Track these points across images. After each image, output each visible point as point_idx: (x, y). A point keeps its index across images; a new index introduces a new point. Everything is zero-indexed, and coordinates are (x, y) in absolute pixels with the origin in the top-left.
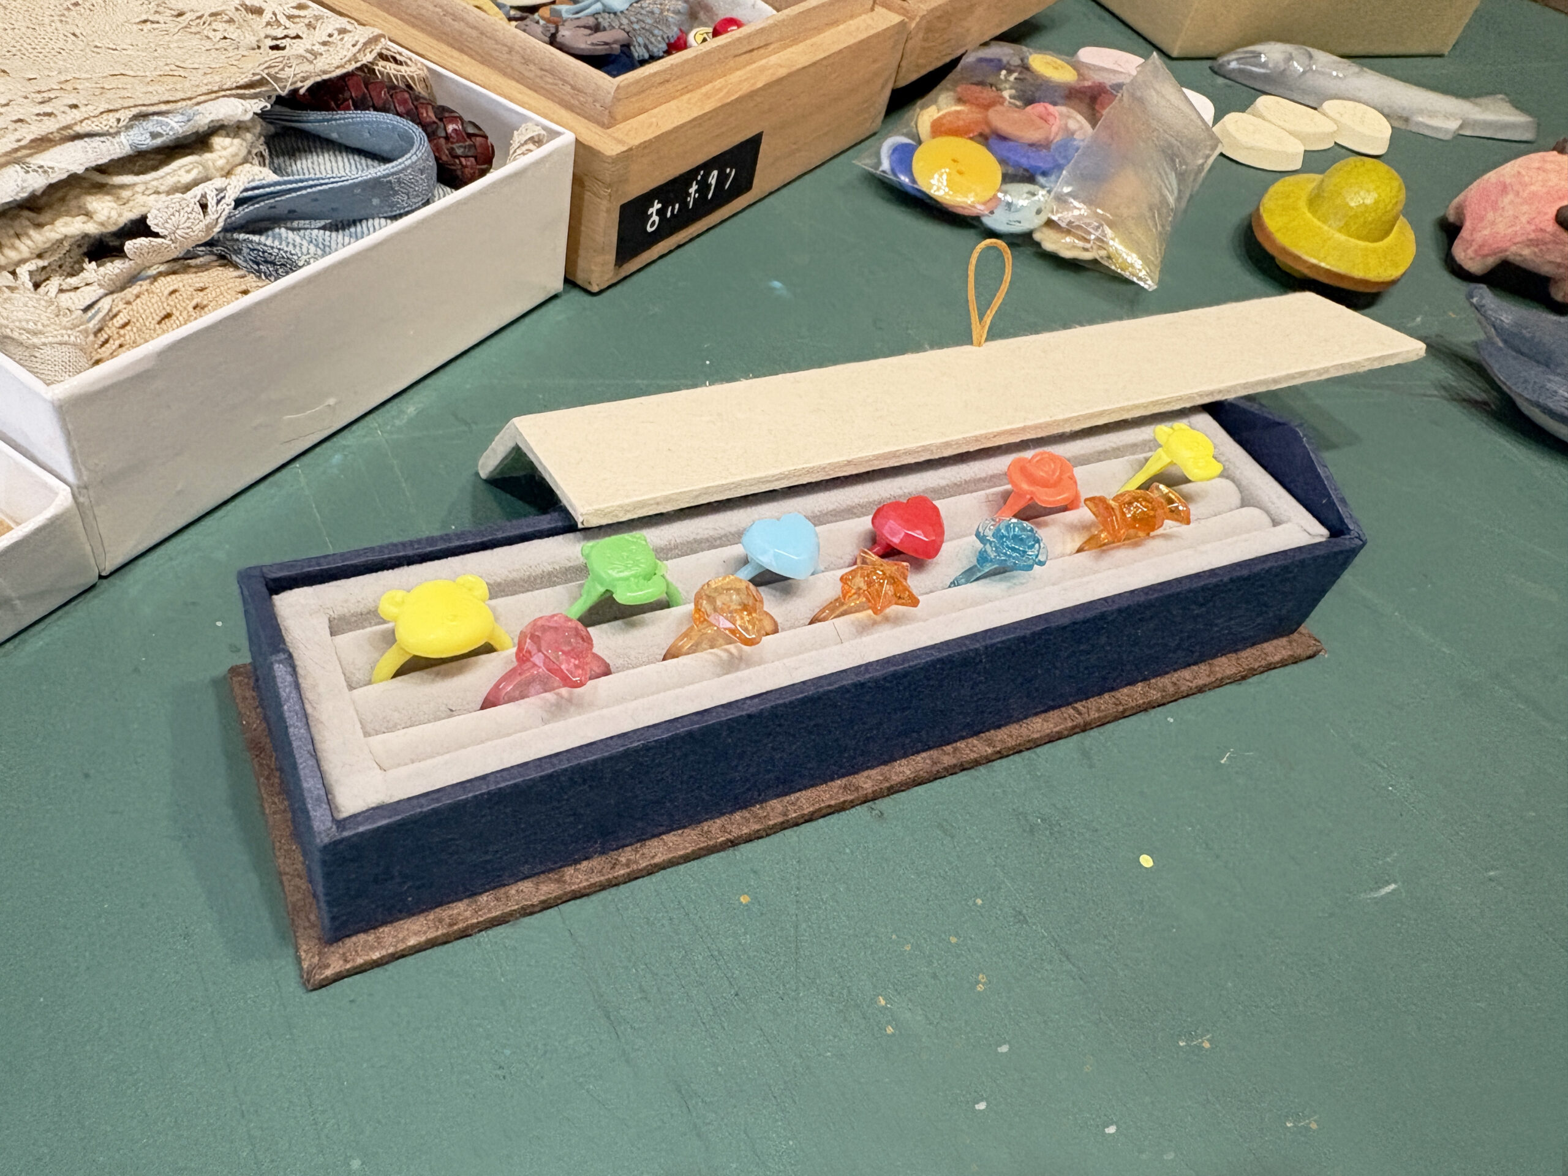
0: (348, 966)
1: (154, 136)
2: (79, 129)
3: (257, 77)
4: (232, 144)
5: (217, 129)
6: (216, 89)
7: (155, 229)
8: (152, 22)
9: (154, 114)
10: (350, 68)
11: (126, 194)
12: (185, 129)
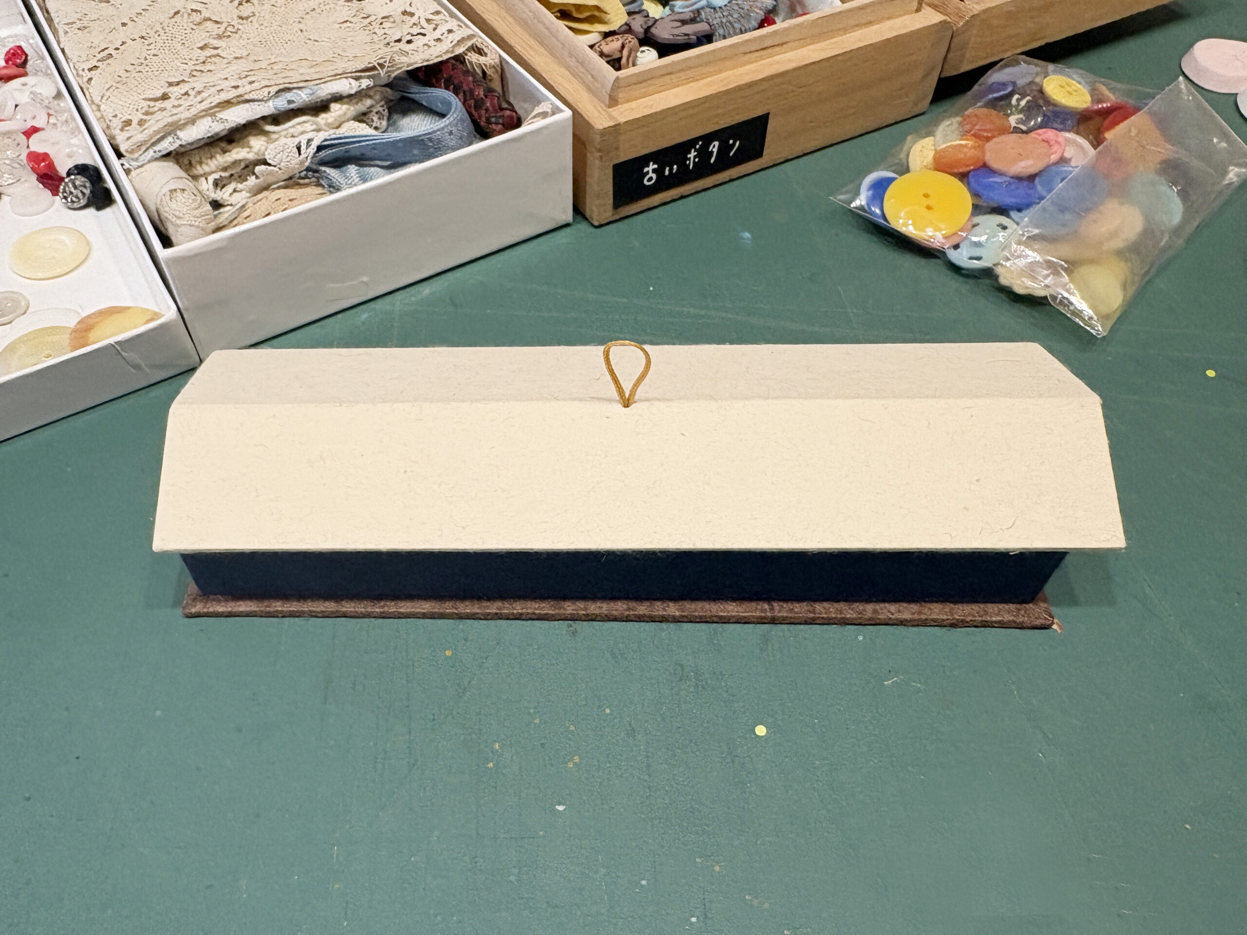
0: (205, 610)
1: (290, 102)
2: (247, 97)
3: (371, 65)
4: (341, 109)
5: (338, 98)
6: (340, 72)
7: (269, 161)
8: (350, 22)
9: (294, 88)
10: (445, 57)
11: (274, 136)
12: (310, 99)
